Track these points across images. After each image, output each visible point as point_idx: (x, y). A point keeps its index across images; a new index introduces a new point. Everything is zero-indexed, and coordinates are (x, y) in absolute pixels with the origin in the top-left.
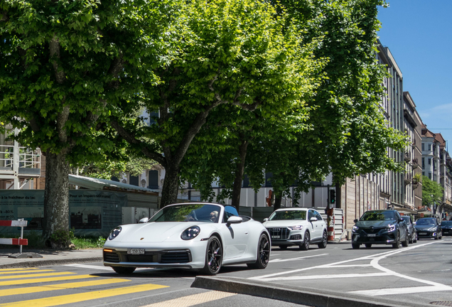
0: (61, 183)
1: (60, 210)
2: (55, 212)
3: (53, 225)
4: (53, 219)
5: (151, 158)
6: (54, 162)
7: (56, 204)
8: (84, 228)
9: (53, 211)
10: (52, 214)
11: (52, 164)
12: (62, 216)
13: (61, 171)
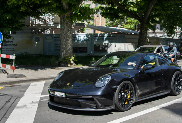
0: (67, 31)
1: (67, 46)
2: (64, 47)
3: (63, 54)
4: (63, 51)
5: (132, 18)
6: (63, 20)
7: (64, 42)
8: (100, 52)
9: (63, 46)
10: (63, 48)
11: (63, 21)
12: (68, 49)
13: (67, 25)
